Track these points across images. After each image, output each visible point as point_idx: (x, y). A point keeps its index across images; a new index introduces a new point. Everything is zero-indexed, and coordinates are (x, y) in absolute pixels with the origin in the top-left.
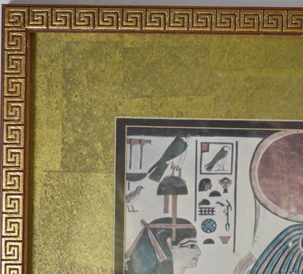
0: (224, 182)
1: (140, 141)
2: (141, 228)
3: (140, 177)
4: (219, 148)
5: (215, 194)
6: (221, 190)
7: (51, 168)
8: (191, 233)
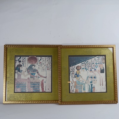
0: (25, 61)
1: (17, 57)
3: (17, 61)
4: (24, 58)
5: (24, 62)
7: (9, 60)
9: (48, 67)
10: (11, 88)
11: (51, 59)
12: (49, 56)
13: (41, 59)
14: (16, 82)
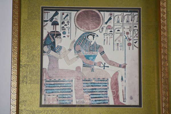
0: (68, 22)
1: (47, 12)
2: (47, 33)
3: (47, 21)
4: (67, 14)
5: (66, 25)
6: (67, 24)
7: (25, 18)
8: (60, 35)
9: (130, 40)
10: (33, 94)
11: (136, 17)
12: (132, 10)
13: (110, 19)
14: (44, 78)
